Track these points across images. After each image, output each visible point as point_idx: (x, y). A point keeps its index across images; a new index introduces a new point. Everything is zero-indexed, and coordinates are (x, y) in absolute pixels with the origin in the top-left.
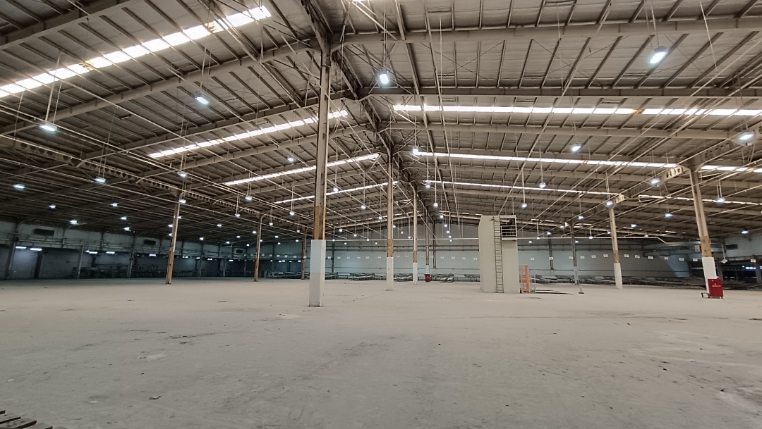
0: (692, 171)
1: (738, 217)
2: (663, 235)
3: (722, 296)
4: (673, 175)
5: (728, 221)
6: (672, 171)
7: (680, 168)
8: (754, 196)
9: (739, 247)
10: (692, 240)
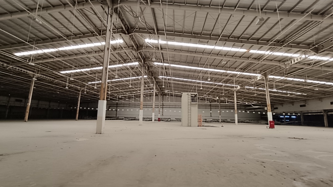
0: (266, 77)
1: (279, 97)
2: (253, 103)
3: (274, 127)
4: (259, 79)
5: (276, 98)
6: (258, 77)
7: (261, 76)
8: (286, 89)
9: (278, 108)
10: (264, 106)
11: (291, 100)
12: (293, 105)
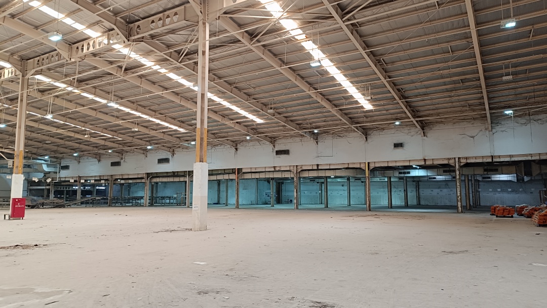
0: (23, 76)
1: (70, 139)
7: (14, 69)
10: (34, 159)
11: (95, 149)
12: (99, 161)
